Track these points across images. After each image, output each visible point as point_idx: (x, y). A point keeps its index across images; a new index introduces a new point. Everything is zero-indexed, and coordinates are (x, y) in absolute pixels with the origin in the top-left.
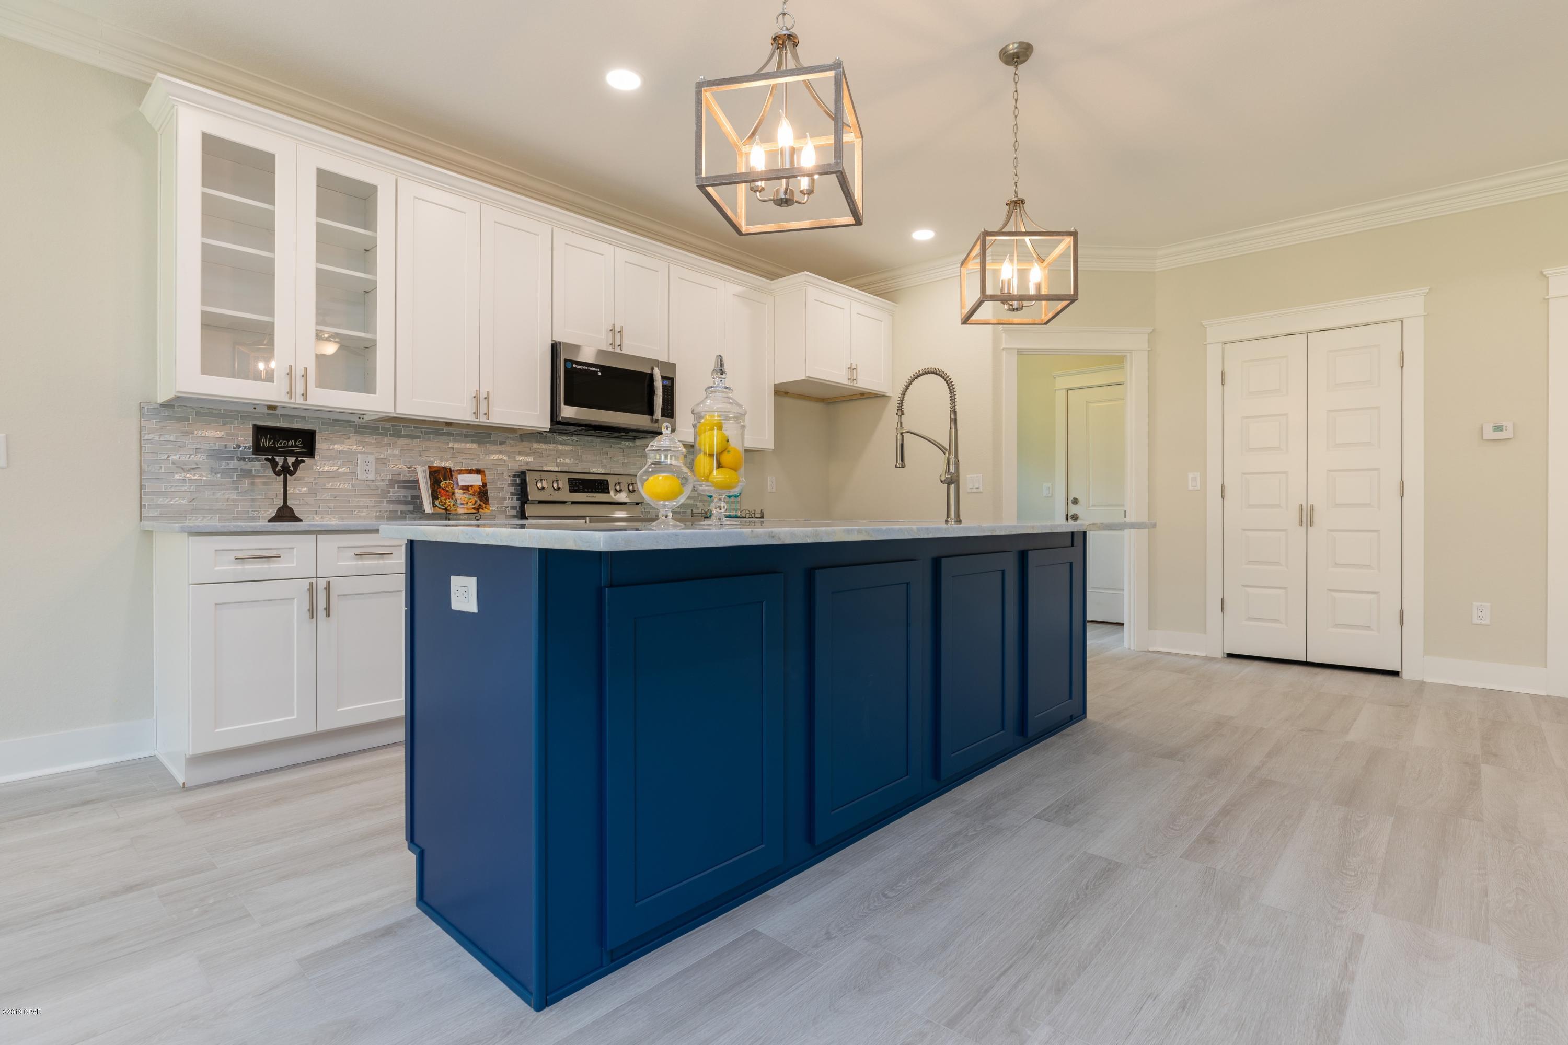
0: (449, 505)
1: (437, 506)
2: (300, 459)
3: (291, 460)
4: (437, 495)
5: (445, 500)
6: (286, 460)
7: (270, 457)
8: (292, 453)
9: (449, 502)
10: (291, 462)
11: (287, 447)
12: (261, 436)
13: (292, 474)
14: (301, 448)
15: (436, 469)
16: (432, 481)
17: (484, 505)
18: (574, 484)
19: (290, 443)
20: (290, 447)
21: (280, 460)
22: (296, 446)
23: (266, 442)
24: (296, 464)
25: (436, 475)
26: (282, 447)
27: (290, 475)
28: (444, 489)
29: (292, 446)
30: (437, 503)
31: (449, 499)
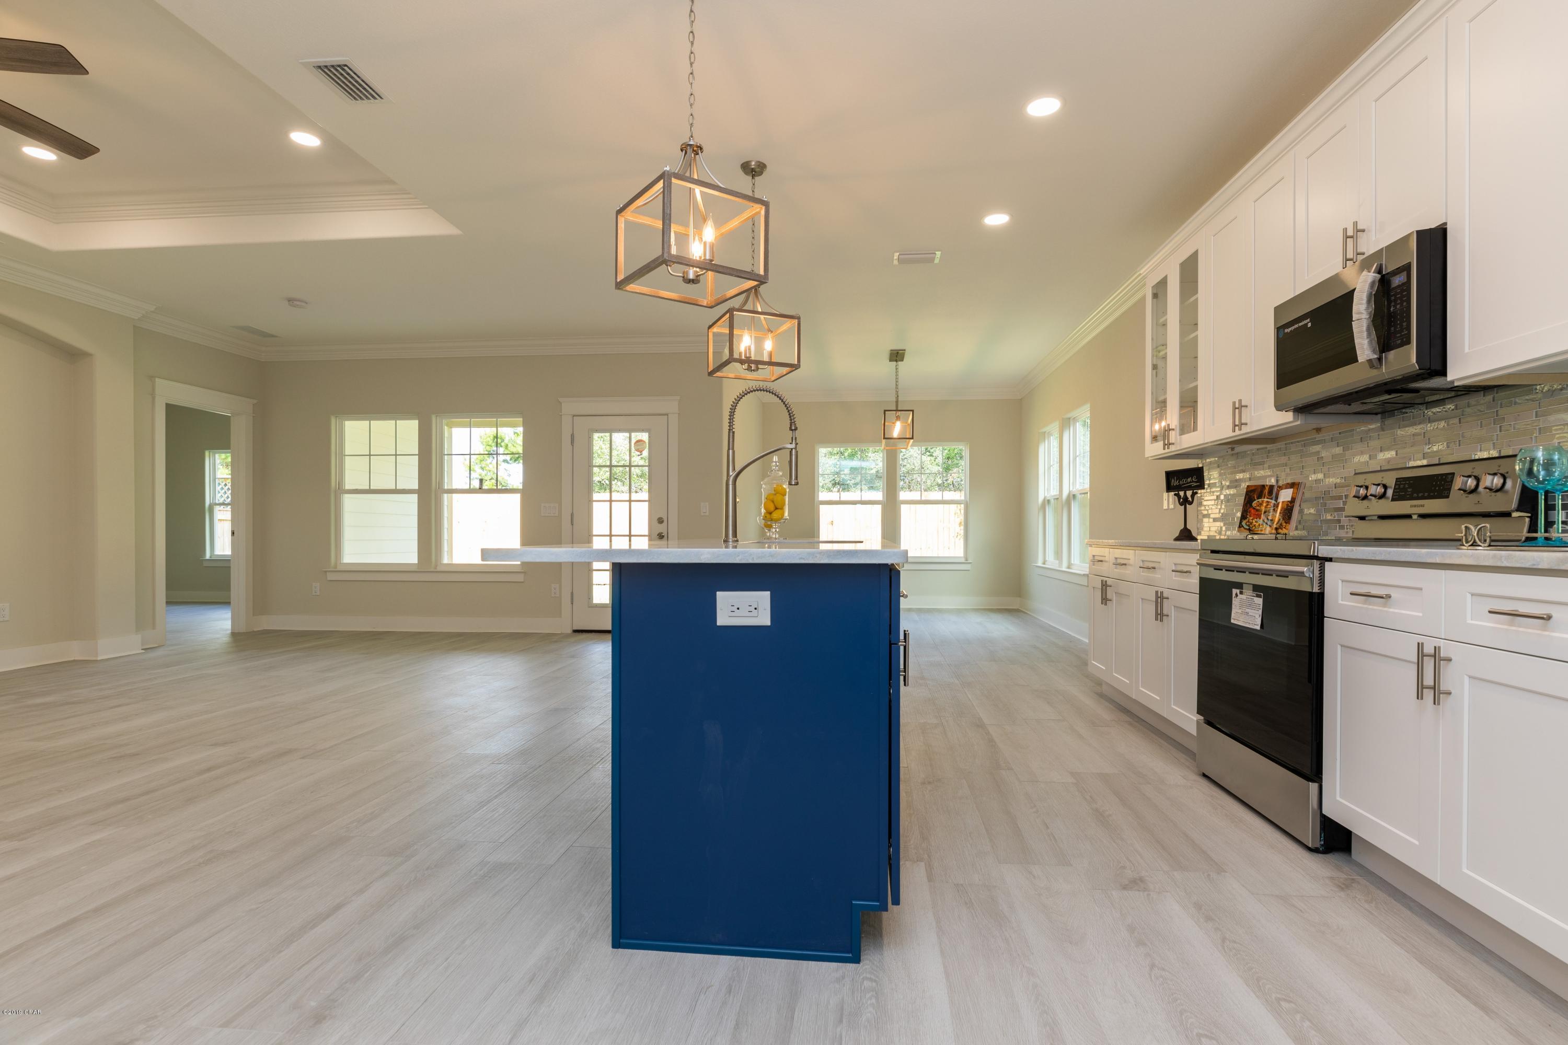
0: (1255, 526)
1: (1243, 526)
2: (1195, 491)
3: (1189, 493)
4: (1247, 515)
5: (1252, 520)
6: (1185, 493)
7: (1177, 492)
8: (1189, 488)
9: (1256, 522)
10: (1190, 496)
11: (1187, 483)
12: (1172, 478)
13: (1191, 503)
14: (1196, 482)
15: (1253, 488)
16: (1246, 501)
17: (1284, 524)
18: (1402, 486)
19: (1189, 480)
20: (1189, 483)
21: (1182, 493)
22: (1193, 482)
23: (1175, 483)
24: (1193, 495)
25: (1252, 494)
26: (1184, 484)
27: (1189, 504)
28: (1254, 509)
29: (1190, 482)
30: (1244, 523)
31: (1257, 519)
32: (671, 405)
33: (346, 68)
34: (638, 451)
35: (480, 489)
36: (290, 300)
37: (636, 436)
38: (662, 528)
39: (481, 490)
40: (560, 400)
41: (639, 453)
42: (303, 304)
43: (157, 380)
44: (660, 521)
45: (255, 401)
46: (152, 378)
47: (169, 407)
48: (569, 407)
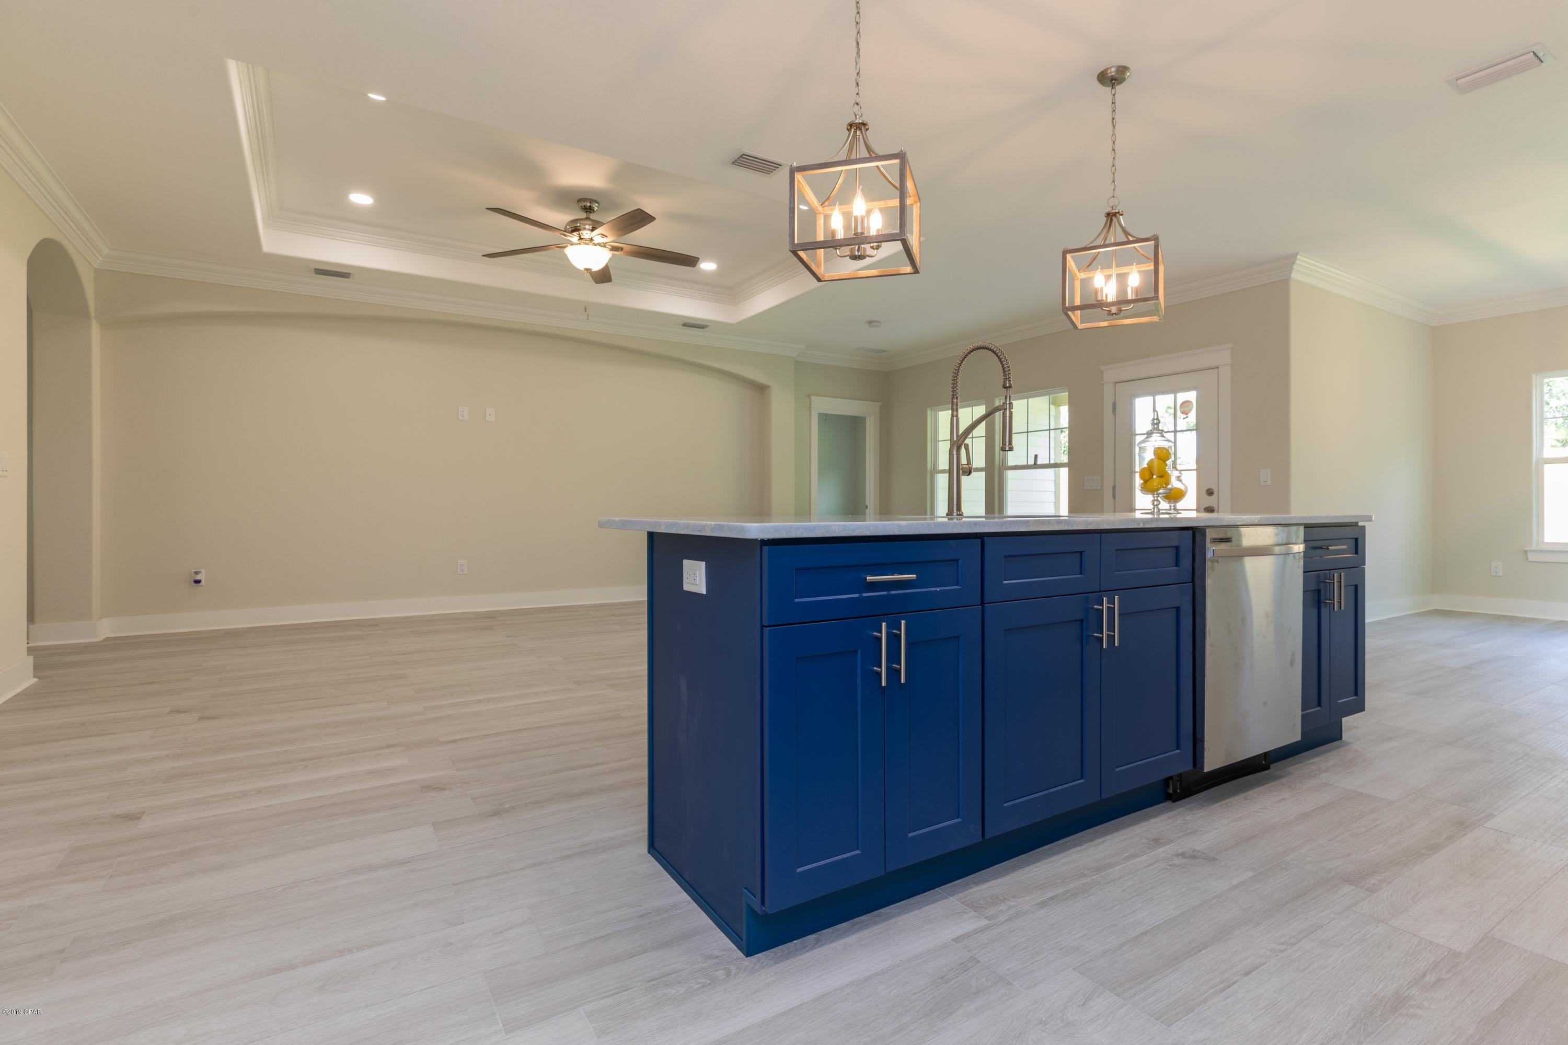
32: (1222, 356)
33: (744, 156)
34: (1184, 414)
35: (1035, 464)
36: (870, 322)
37: (1182, 397)
38: (1211, 501)
39: (1036, 466)
40: (1102, 368)
41: (1185, 416)
42: (878, 324)
43: (812, 397)
44: (1210, 493)
45: (881, 404)
46: (809, 396)
47: (820, 415)
48: (1111, 374)
